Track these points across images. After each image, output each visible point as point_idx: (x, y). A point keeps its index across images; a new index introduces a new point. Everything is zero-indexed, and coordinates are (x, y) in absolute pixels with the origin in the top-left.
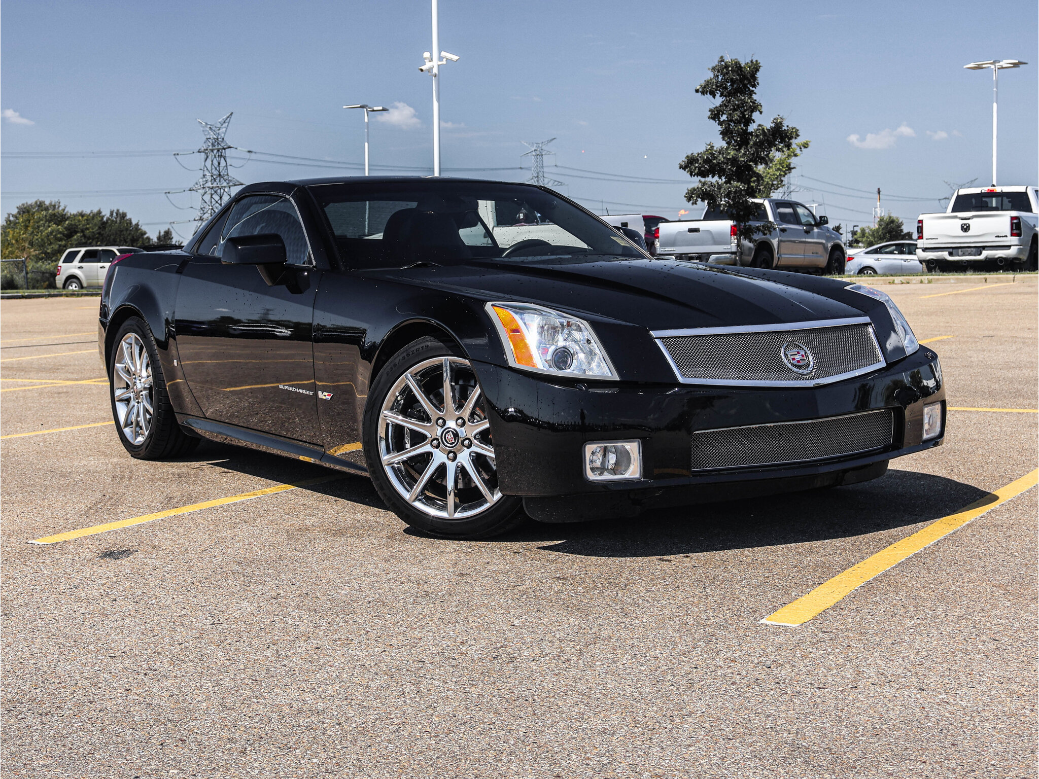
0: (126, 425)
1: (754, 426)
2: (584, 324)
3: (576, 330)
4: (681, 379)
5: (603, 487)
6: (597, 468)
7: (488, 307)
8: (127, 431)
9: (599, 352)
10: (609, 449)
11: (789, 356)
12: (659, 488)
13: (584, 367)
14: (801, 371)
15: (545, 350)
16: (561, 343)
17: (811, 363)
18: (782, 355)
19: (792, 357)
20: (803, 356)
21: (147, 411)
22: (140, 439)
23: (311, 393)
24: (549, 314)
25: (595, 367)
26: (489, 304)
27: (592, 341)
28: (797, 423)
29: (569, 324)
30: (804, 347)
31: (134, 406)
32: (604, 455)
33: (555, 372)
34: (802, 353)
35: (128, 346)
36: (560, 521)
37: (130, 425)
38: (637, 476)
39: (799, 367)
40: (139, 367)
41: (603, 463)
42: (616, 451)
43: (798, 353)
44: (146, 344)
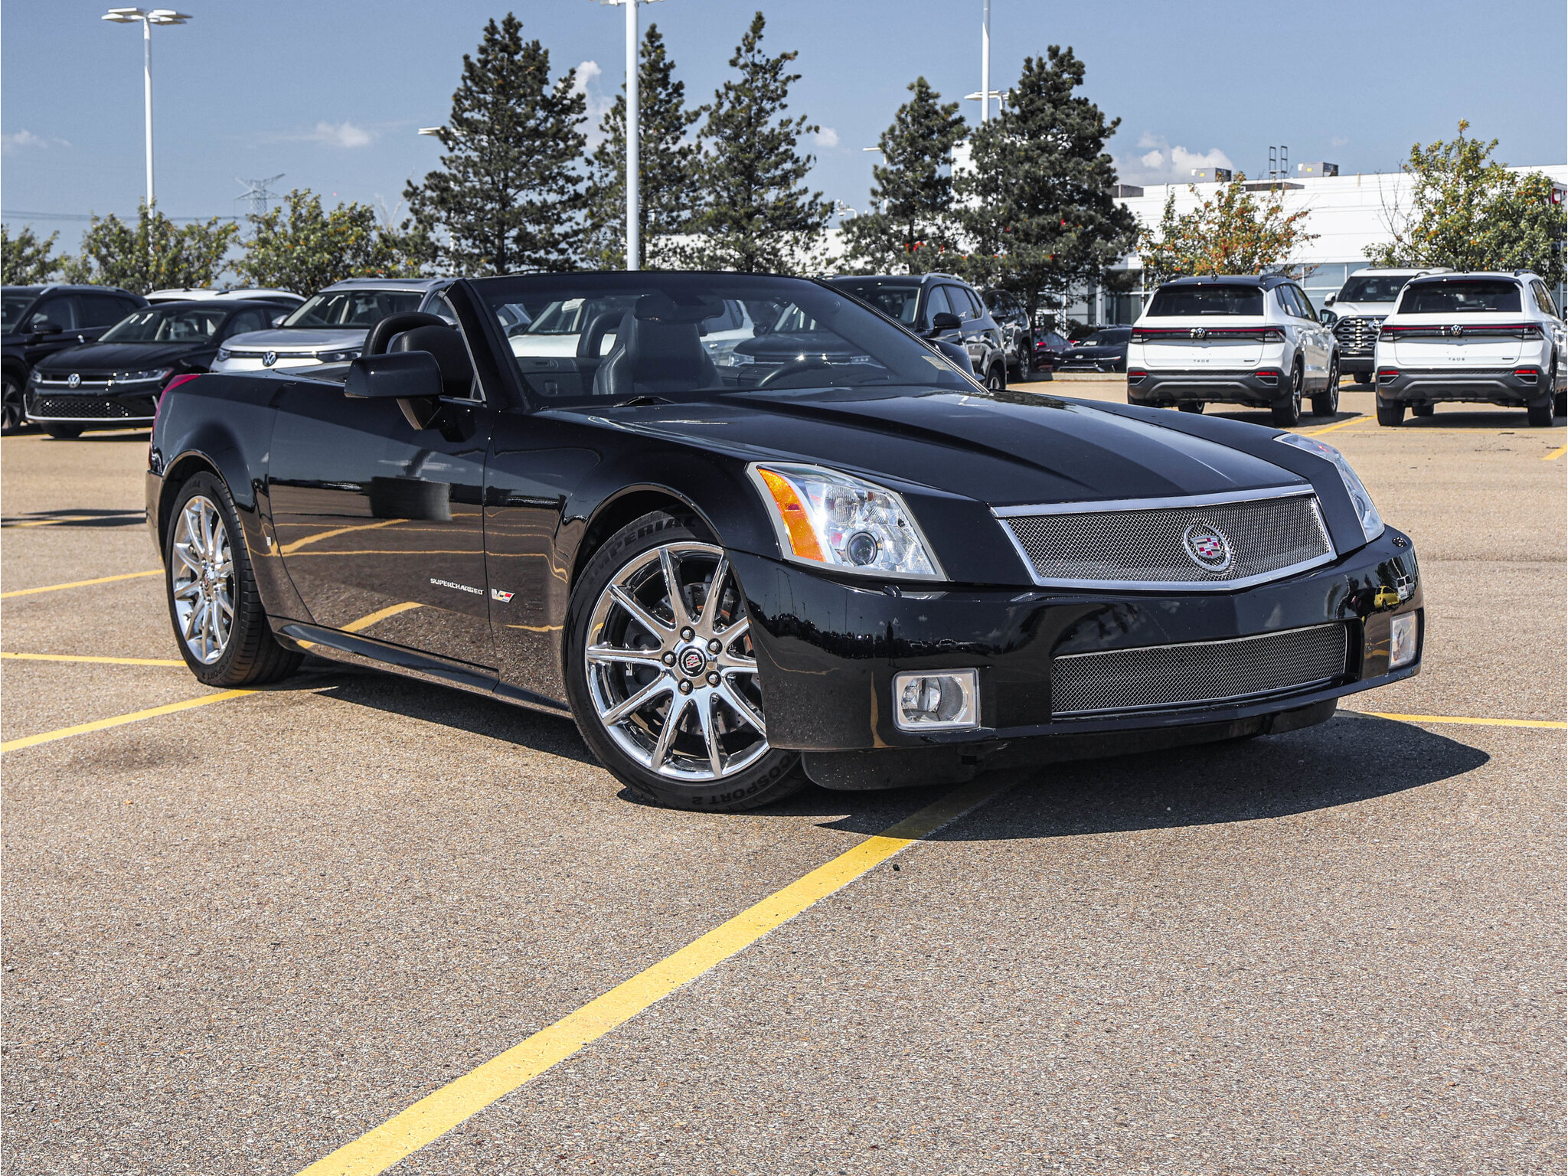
0: (193, 634)
1: (1144, 649)
2: (895, 498)
3: (881, 506)
4: (1037, 580)
5: (922, 738)
6: (913, 710)
7: (752, 470)
8: (192, 643)
9: (916, 539)
10: (931, 682)
11: (1195, 545)
12: (1004, 740)
13: (893, 561)
14: (1213, 568)
15: (838, 537)
16: (860, 526)
17: (1228, 555)
18: (1185, 543)
19: (1200, 546)
20: (1215, 544)
21: (225, 614)
22: (214, 655)
23: (480, 592)
24: (841, 482)
25: (909, 561)
26: (753, 466)
27: (907, 523)
28: (1207, 643)
29: (871, 497)
30: (1217, 531)
31: (203, 606)
32: (923, 692)
33: (850, 567)
34: (1215, 539)
35: (192, 515)
36: (856, 788)
37: (196, 635)
38: (972, 722)
39: (1210, 561)
40: (211, 548)
41: (920, 702)
42: (941, 686)
43: (1209, 540)
44: (221, 513)
